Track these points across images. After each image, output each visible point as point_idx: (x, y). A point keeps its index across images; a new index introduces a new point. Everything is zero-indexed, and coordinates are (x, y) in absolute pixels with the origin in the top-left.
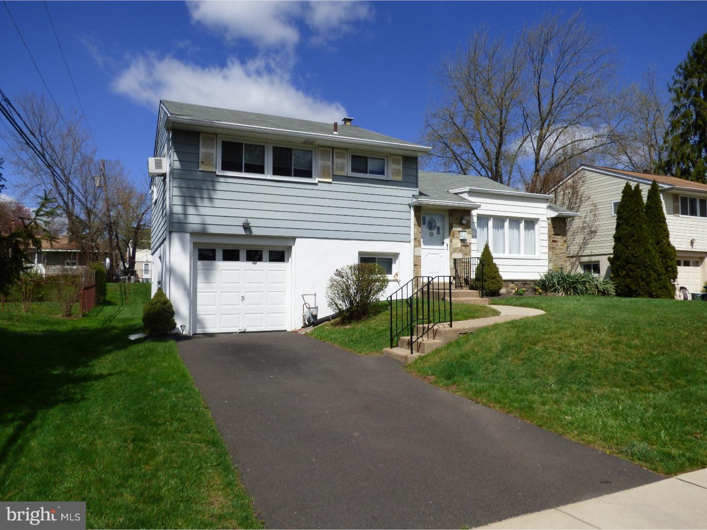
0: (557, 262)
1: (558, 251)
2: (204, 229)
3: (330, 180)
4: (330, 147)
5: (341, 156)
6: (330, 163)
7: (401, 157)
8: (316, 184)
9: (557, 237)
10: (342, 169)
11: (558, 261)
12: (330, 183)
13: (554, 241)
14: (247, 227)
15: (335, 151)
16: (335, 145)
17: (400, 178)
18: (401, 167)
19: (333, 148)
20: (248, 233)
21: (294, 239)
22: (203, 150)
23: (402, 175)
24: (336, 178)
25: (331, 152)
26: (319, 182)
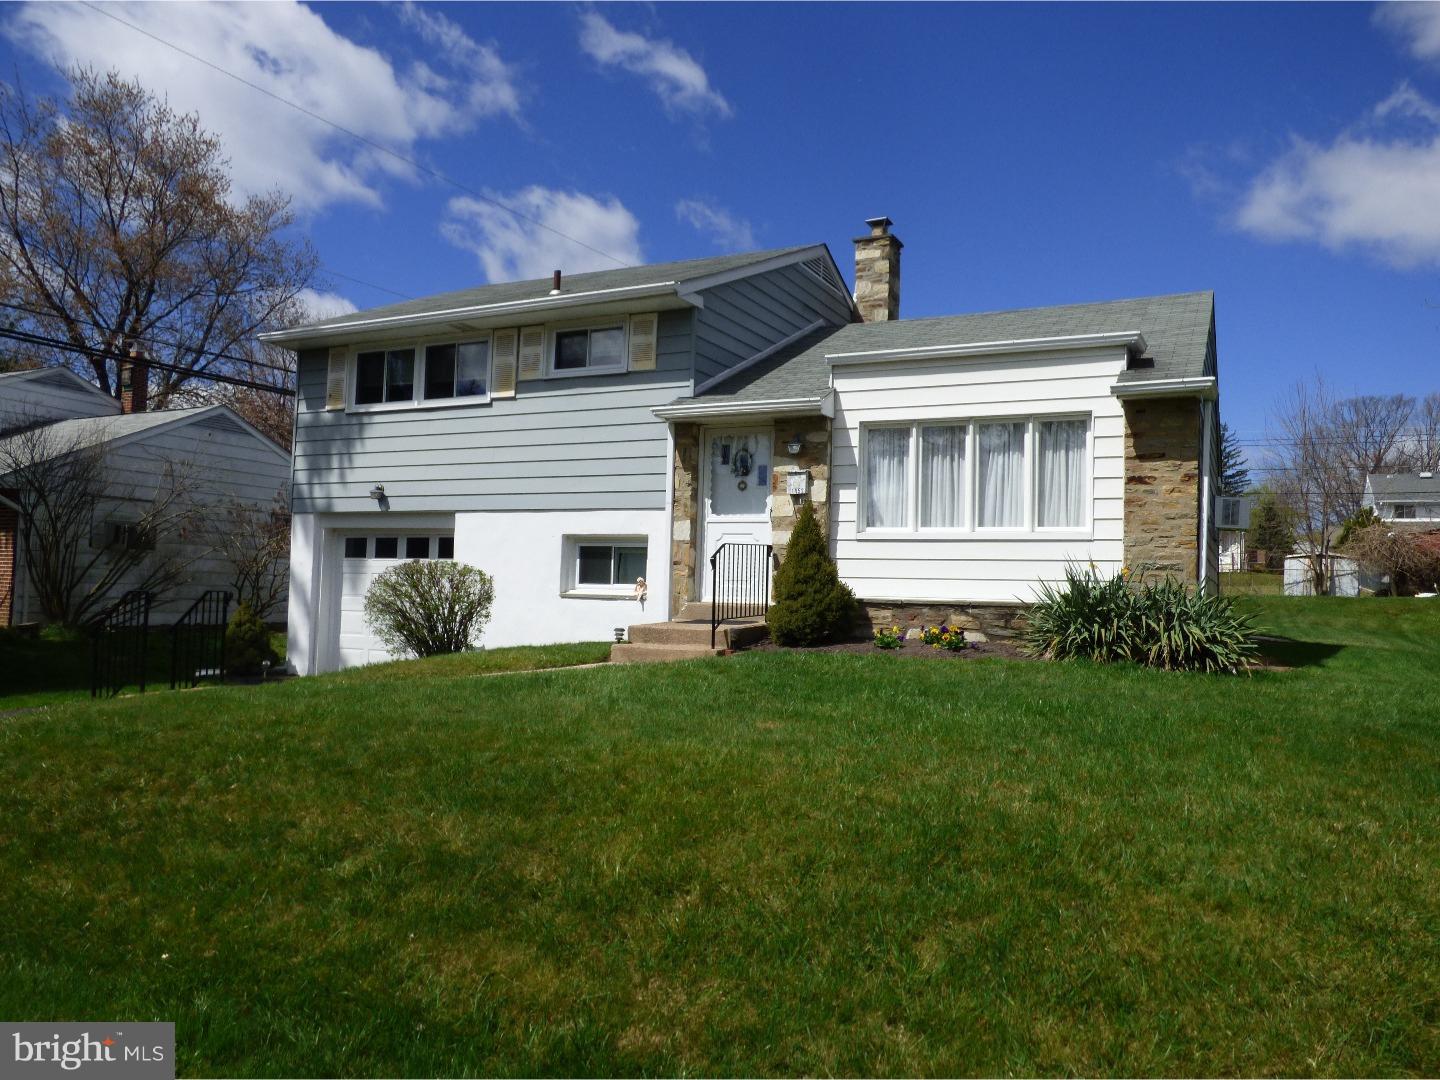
0: (1151, 546)
1: (1154, 512)
2: (329, 506)
3: (511, 393)
4: (512, 327)
5: (533, 340)
6: (512, 359)
7: (656, 315)
8: (489, 405)
9: (1148, 465)
10: (535, 365)
11: (1153, 544)
12: (513, 399)
13: (1140, 480)
14: (382, 499)
15: (524, 331)
16: (523, 319)
17: (650, 365)
18: (653, 339)
19: (519, 328)
20: (384, 509)
21: (450, 515)
22: (331, 376)
23: (654, 357)
24: (523, 386)
25: (516, 337)
26: (493, 400)
